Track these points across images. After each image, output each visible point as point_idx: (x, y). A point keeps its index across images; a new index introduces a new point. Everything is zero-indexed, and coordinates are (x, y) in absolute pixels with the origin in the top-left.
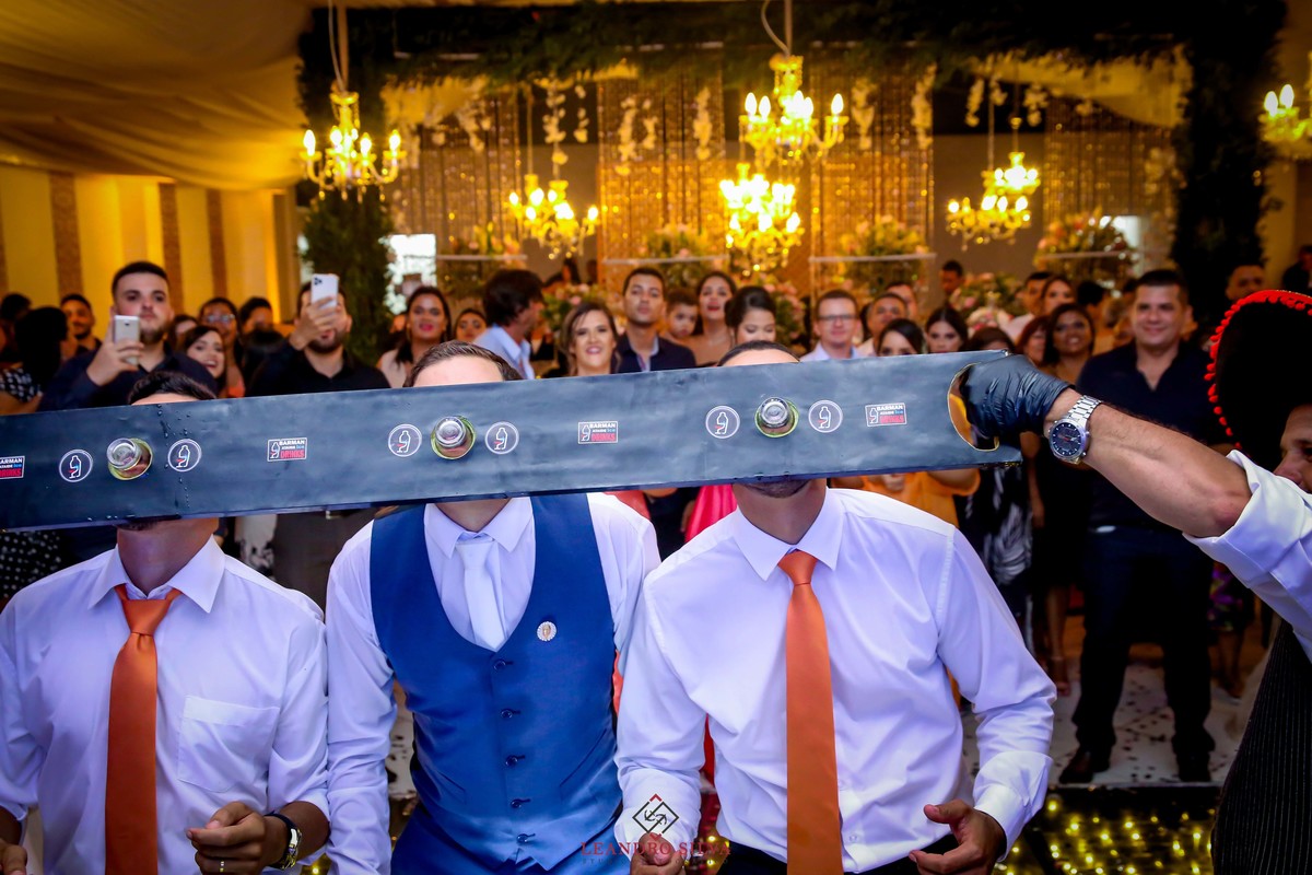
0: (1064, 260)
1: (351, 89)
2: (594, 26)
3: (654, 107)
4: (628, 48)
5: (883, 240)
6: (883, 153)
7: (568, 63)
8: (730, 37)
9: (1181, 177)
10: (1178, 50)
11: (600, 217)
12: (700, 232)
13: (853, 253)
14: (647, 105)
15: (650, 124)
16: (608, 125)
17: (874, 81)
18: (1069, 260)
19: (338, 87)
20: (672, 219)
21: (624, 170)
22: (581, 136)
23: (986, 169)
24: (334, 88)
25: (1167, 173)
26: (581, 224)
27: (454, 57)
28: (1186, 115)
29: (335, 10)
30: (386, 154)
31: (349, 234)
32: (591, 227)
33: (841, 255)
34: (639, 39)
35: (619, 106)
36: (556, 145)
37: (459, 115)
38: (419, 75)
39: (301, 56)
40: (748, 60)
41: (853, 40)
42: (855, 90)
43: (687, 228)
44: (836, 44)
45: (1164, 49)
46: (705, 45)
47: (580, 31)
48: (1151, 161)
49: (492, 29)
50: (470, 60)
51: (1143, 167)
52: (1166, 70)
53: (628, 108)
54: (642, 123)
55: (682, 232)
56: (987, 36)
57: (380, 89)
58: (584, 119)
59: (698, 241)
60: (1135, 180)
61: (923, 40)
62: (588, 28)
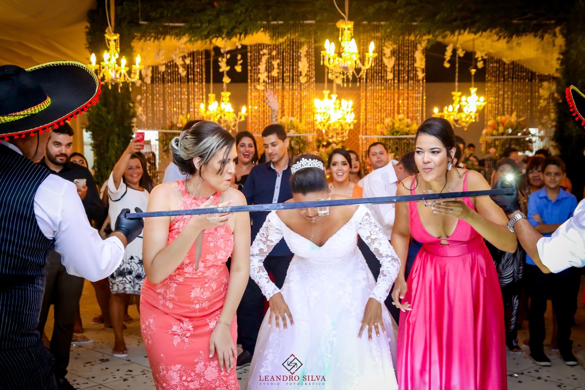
0: (495, 140)
1: (115, 32)
2: (247, 10)
3: (278, 54)
4: (265, 23)
5: (399, 127)
6: (399, 82)
7: (232, 29)
8: (318, 18)
9: (558, 97)
10: (557, 30)
11: (247, 112)
12: (301, 121)
13: (382, 134)
14: (274, 53)
15: (275, 63)
16: (253, 63)
17: (395, 43)
18: (497, 139)
19: (109, 31)
20: (285, 113)
21: (261, 87)
22: (238, 69)
23: (454, 91)
24: (107, 31)
25: (552, 94)
26: (237, 115)
27: (171, 24)
28: (561, 64)
30: (133, 66)
31: (112, 117)
32: (243, 117)
33: (376, 134)
34: (270, 18)
35: (259, 53)
36: (225, 73)
37: (174, 56)
38: (153, 34)
39: (89, 22)
40: (328, 30)
41: (384, 21)
42: (385, 48)
43: (294, 119)
44: (375, 23)
45: (550, 29)
46: (306, 22)
47: (239, 12)
48: (543, 89)
49: (192, 11)
50: (180, 27)
51: (538, 93)
52: (551, 40)
53: (264, 54)
54: (271, 62)
55: (291, 121)
56: (455, 20)
57: (131, 41)
58: (240, 60)
59: (300, 126)
60: (534, 98)
61: (421, 22)
62: (244, 11)
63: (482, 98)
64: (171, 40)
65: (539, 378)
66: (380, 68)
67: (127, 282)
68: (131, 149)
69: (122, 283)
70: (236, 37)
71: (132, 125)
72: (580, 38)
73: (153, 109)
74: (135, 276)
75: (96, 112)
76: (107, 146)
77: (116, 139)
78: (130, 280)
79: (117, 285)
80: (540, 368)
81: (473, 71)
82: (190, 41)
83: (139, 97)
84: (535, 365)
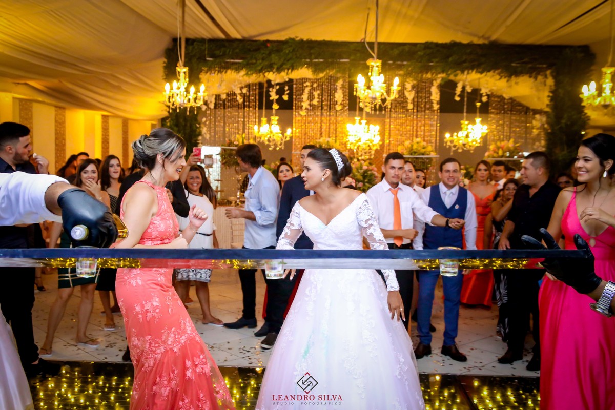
1: (185, 66)
2: (294, 50)
3: (318, 86)
4: (308, 60)
5: (416, 149)
6: (417, 111)
7: (281, 66)
8: (352, 58)
9: (548, 128)
10: (548, 72)
11: (292, 133)
12: (336, 142)
14: (315, 85)
15: (316, 94)
16: (297, 93)
17: (415, 79)
19: (180, 64)
20: (323, 135)
21: (303, 113)
22: (286, 98)
23: (463, 120)
24: (178, 65)
25: (543, 125)
26: (283, 136)
27: (232, 61)
28: (551, 101)
29: (180, 39)
30: (199, 94)
32: (288, 137)
34: (313, 56)
35: (303, 85)
36: (274, 101)
37: (233, 87)
38: (217, 69)
39: (166, 58)
41: (406, 61)
42: (406, 83)
43: (330, 140)
44: (399, 63)
45: (543, 72)
46: (342, 60)
47: (287, 52)
48: (536, 120)
49: (249, 50)
50: (239, 63)
52: (543, 81)
53: (307, 86)
54: (312, 93)
55: (328, 141)
56: (465, 62)
57: (199, 74)
58: (287, 90)
60: (528, 128)
61: (437, 62)
62: (291, 51)
63: (485, 127)
64: (231, 73)
66: (402, 100)
67: (191, 270)
68: (190, 162)
69: (186, 272)
70: (284, 71)
72: (567, 80)
73: (215, 130)
79: (182, 274)
81: (478, 104)
82: (247, 74)
83: (204, 120)
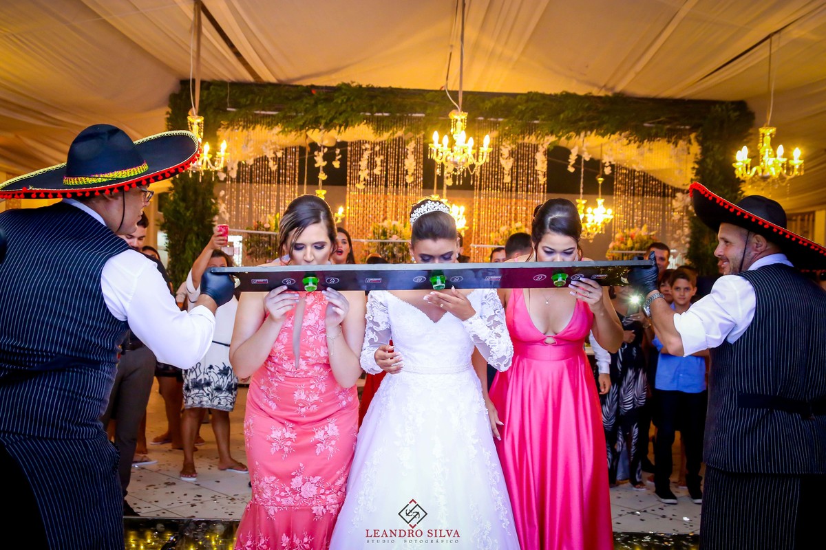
0: (623, 254)
1: (199, 114)
2: (348, 99)
3: (382, 150)
4: (368, 114)
6: (517, 186)
7: (331, 120)
8: (428, 111)
10: (693, 136)
11: (345, 213)
12: (405, 226)
14: (377, 148)
15: (378, 160)
16: (353, 158)
17: (513, 142)
18: (625, 254)
19: (193, 113)
20: (388, 216)
21: (360, 186)
22: (336, 164)
23: (579, 198)
24: (190, 113)
25: (686, 207)
27: (263, 112)
28: (697, 174)
29: (194, 81)
30: (218, 154)
31: (190, 214)
32: (339, 218)
33: (490, 244)
34: (375, 109)
35: (360, 148)
36: (321, 169)
37: (264, 148)
38: (241, 123)
39: (169, 106)
40: (440, 125)
41: (502, 118)
42: (502, 147)
43: (398, 223)
44: (492, 119)
45: (685, 135)
46: (414, 115)
47: (340, 102)
48: (677, 201)
49: (287, 98)
50: (272, 115)
51: (671, 204)
52: (685, 147)
53: (366, 150)
54: (374, 159)
55: (394, 225)
56: (581, 120)
57: (217, 130)
58: (339, 155)
59: (403, 231)
60: (665, 210)
61: (543, 120)
62: (345, 100)
63: (610, 211)
64: (261, 129)
65: (664, 517)
66: (496, 170)
67: (205, 394)
68: (213, 244)
69: (198, 396)
70: (335, 129)
71: (214, 223)
72: (717, 146)
73: (237, 207)
74: (214, 387)
75: (173, 207)
76: (184, 247)
77: (194, 238)
78: (208, 392)
79: (193, 398)
80: (665, 506)
81: (601, 180)
82: (283, 131)
83: (222, 193)
84: (659, 503)
